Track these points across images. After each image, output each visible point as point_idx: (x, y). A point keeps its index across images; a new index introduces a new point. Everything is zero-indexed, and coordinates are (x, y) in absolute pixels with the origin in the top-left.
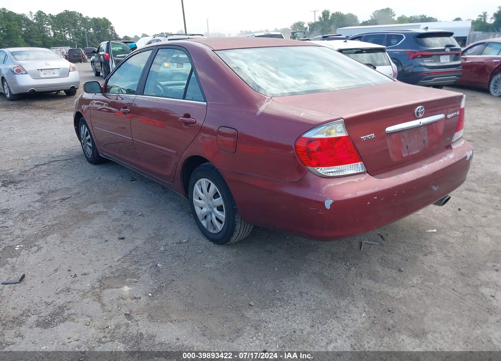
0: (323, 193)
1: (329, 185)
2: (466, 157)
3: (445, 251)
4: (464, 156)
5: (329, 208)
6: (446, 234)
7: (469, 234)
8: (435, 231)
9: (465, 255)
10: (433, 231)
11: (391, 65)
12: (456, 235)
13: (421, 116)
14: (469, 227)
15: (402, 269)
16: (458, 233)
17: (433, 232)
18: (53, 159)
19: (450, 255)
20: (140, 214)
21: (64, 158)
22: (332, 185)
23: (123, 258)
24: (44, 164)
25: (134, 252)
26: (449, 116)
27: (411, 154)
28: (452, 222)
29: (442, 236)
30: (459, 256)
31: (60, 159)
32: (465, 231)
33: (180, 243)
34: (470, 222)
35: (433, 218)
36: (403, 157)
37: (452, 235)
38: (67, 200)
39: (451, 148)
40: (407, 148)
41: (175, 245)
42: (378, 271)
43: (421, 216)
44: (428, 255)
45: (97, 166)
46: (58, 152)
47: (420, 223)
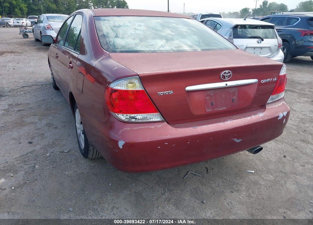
0: (119, 134)
1: (125, 129)
2: (278, 117)
3: (250, 191)
4: (275, 116)
5: (122, 148)
6: (260, 176)
7: (280, 179)
8: (253, 172)
9: (265, 197)
10: (252, 171)
11: (277, 38)
12: (268, 179)
13: (227, 79)
14: (284, 173)
15: (205, 202)
16: (271, 177)
17: (251, 173)
18: (35, 84)
19: (253, 195)
20: (55, 127)
21: (42, 84)
22: (129, 129)
23: (20, 157)
24: (28, 86)
25: (29, 154)
26: (263, 81)
27: (216, 109)
28: (272, 167)
29: (257, 178)
30: (260, 197)
31: (40, 84)
32: (278, 176)
33: (63, 152)
34: (288, 168)
35: (259, 160)
36: (207, 112)
37: (265, 178)
38: (22, 111)
39: (265, 108)
40: (212, 105)
41: (58, 153)
42: (185, 200)
43: (250, 157)
44: (234, 192)
45: (57, 91)
46: (42, 80)
47: (245, 163)
